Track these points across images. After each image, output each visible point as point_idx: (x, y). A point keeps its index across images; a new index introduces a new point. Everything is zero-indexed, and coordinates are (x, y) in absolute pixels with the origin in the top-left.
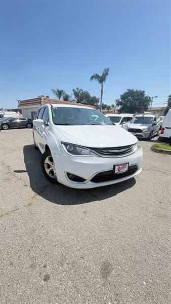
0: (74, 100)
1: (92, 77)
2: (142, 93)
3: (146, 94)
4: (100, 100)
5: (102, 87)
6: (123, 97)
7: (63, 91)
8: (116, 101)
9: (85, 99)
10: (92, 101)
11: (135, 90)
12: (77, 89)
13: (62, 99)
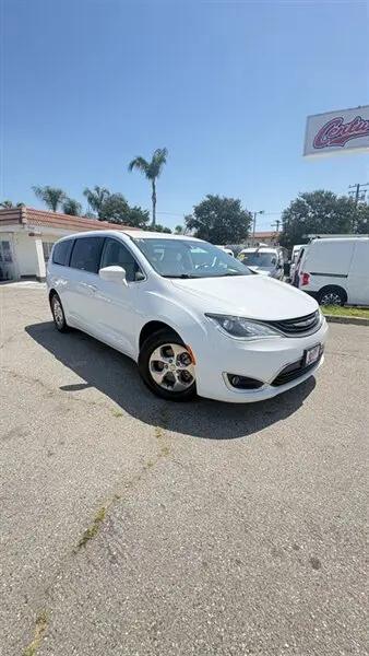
0: (89, 215)
1: (132, 165)
2: (236, 205)
3: (243, 207)
4: (151, 217)
5: (154, 187)
6: (199, 211)
7: (60, 193)
8: (186, 218)
9: (118, 212)
10: (132, 218)
11: (221, 198)
12: (97, 189)
13: (60, 211)
